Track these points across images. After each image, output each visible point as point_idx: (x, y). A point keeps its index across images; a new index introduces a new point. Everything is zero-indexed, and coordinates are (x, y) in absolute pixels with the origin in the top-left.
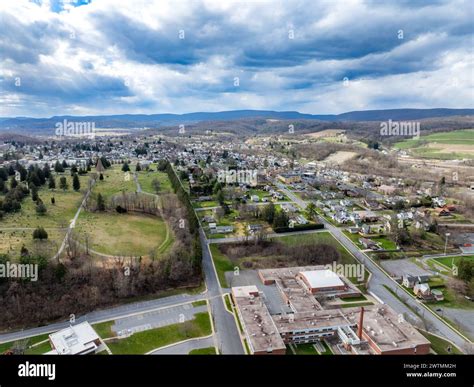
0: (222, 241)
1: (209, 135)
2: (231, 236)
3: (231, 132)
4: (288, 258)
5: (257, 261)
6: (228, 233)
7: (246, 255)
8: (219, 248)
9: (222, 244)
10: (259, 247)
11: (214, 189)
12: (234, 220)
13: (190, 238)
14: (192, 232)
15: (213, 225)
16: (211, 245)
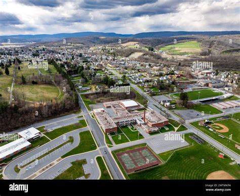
0: (86, 93)
1: (70, 45)
2: (90, 91)
3: (82, 44)
4: (116, 97)
5: (102, 100)
6: (88, 90)
7: (97, 98)
8: (85, 96)
10: (103, 94)
11: (79, 71)
12: (90, 84)
13: (71, 92)
14: (72, 89)
15: (80, 87)
16: (81, 95)
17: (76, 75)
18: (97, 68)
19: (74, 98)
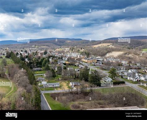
0: (53, 92)
1: (34, 48)
2: (59, 89)
4: (106, 102)
5: (82, 104)
6: (56, 88)
7: (73, 100)
8: (52, 96)
9: (53, 94)
10: (82, 95)
11: (43, 63)
12: (59, 80)
13: (30, 86)
14: (31, 83)
15: (44, 83)
16: (45, 94)
17: (39, 69)
18: (67, 62)
19: (33, 96)
